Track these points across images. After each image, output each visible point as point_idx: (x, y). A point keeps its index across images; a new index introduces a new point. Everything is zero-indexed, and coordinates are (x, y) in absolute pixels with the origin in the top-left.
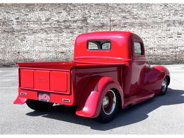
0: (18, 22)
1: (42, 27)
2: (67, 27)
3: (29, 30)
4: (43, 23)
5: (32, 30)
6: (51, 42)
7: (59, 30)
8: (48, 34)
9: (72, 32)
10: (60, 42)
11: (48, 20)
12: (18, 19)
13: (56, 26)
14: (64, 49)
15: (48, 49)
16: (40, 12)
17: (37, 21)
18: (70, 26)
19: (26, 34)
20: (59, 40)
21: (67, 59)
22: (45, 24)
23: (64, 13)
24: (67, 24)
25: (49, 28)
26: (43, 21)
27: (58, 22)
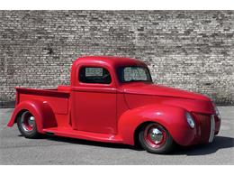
0: (142, 35)
1: (178, 43)
2: (217, 45)
3: (158, 47)
4: (180, 37)
5: (163, 47)
6: (192, 68)
7: (204, 49)
8: (187, 54)
9: (224, 53)
10: (206, 68)
11: (188, 32)
12: (142, 29)
13: (201, 42)
14: (211, 79)
15: (187, 78)
16: (178, 20)
17: (172, 34)
18: (222, 43)
19: (153, 54)
20: (203, 64)
21: (215, 94)
22: (184, 39)
23: (214, 23)
24: (218, 39)
25: (189, 45)
26: (181, 34)
27: (204, 36)
